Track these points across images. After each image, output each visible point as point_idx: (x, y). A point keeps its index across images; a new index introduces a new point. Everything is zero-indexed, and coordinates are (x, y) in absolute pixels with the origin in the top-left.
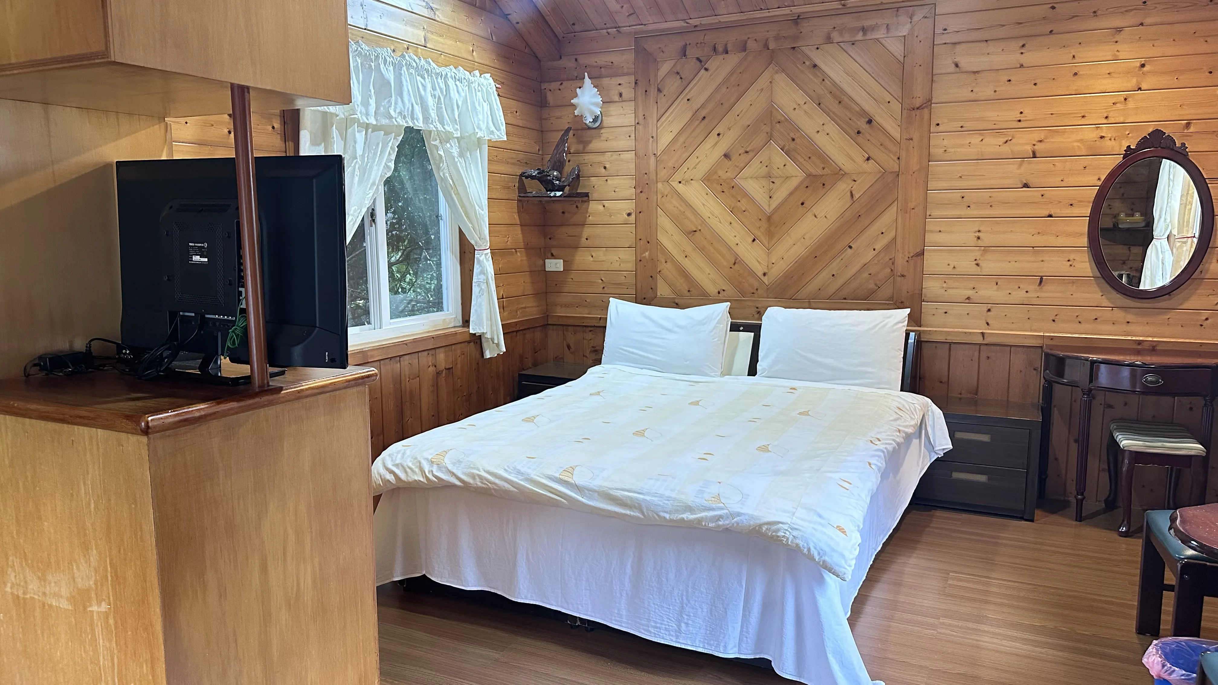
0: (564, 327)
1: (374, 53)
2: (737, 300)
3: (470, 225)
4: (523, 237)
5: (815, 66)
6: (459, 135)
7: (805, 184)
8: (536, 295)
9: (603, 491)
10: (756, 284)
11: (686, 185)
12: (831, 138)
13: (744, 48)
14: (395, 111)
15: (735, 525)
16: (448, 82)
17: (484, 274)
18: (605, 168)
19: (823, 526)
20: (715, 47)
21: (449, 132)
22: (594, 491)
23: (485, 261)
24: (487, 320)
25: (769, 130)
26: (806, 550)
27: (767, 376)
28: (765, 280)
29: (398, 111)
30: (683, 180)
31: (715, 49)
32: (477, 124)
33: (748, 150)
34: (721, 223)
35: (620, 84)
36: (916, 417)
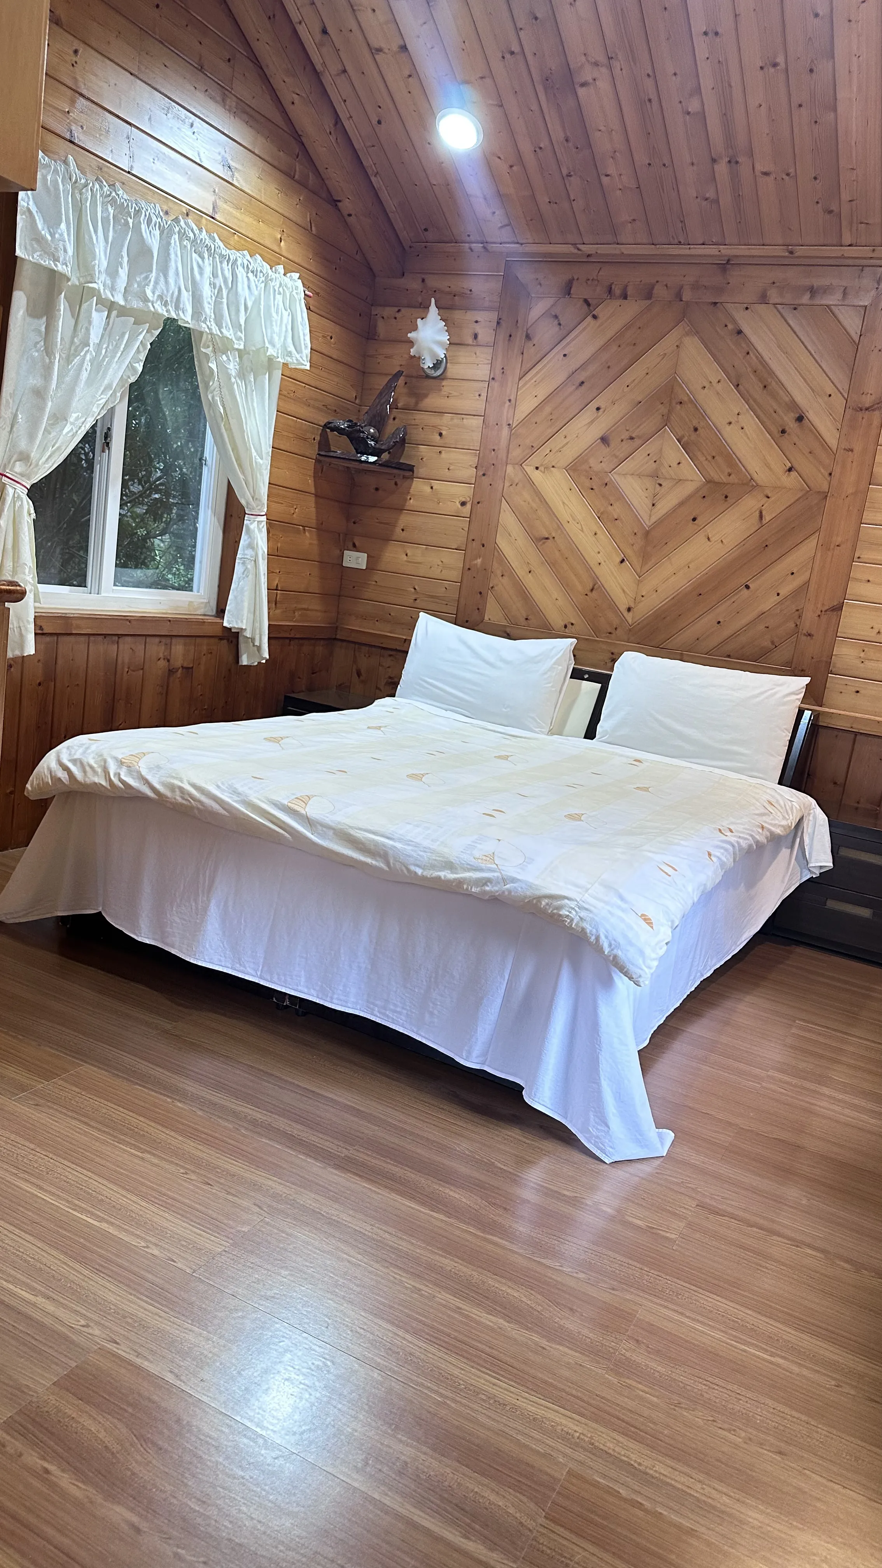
0: (357, 646)
1: (134, 205)
2: (587, 639)
3: (242, 477)
4: (317, 512)
5: (740, 332)
6: (242, 347)
7: (701, 494)
8: (324, 595)
9: (341, 829)
10: (616, 622)
11: (544, 472)
12: (746, 435)
13: (649, 295)
14: (153, 293)
15: (506, 893)
16: (237, 272)
17: (253, 548)
18: (441, 435)
19: (623, 910)
20: (611, 288)
21: (228, 338)
22: (329, 827)
23: (256, 530)
24: (249, 611)
25: (665, 411)
26: (593, 938)
27: (609, 740)
28: (629, 617)
29: (157, 293)
30: (542, 465)
31: (610, 291)
32: (269, 338)
33: (634, 436)
34: (582, 531)
35: (477, 322)
36: (791, 818)
